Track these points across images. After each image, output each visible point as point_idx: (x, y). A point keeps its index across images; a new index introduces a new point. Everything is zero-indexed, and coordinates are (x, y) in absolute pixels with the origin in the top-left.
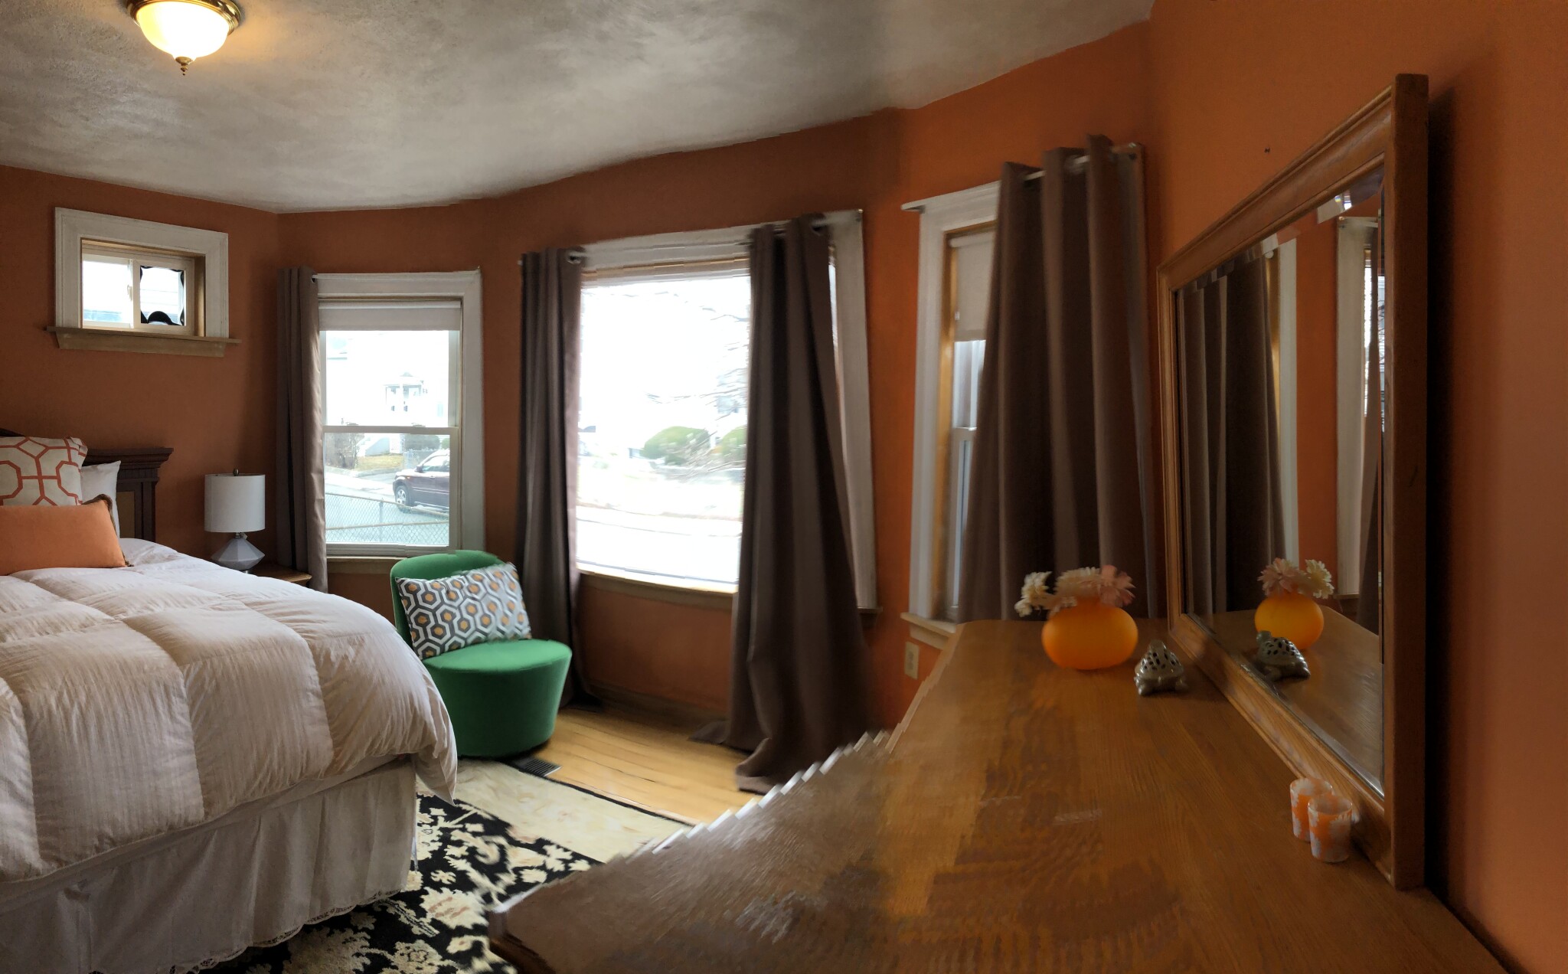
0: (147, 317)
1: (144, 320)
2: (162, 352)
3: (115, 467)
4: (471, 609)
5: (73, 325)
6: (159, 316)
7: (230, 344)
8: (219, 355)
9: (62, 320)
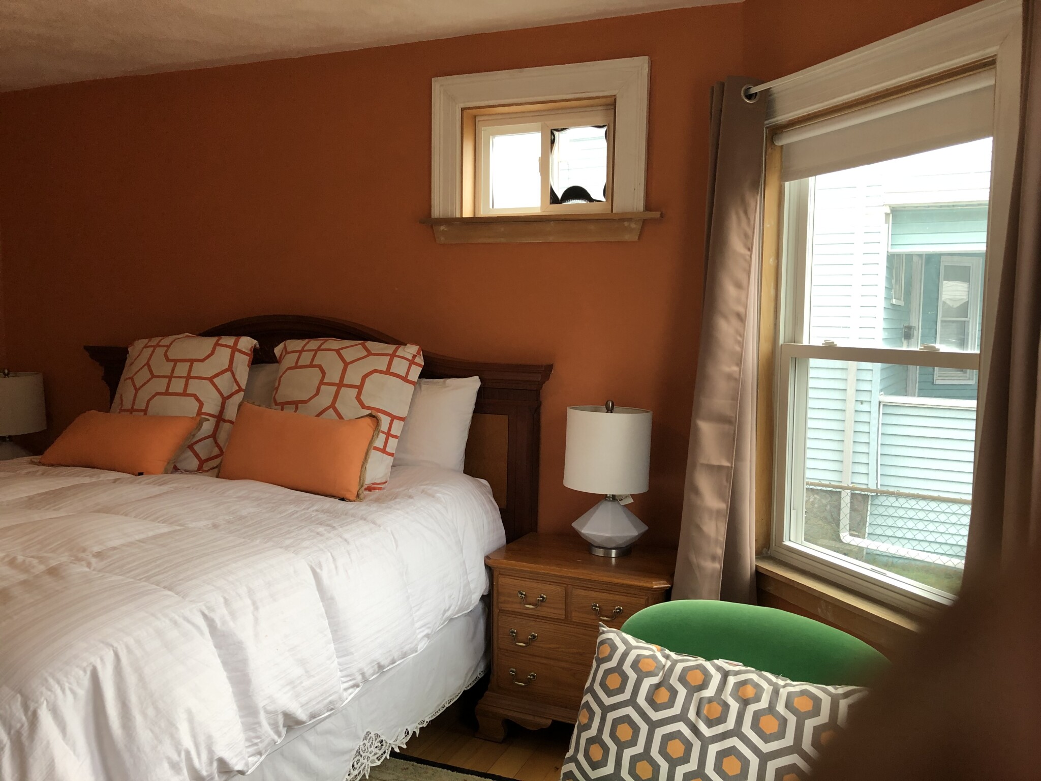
0: (560, 196)
1: (554, 199)
2: (551, 239)
3: (474, 383)
5: (450, 216)
6: (576, 192)
7: (645, 222)
8: (630, 237)
9: (438, 210)
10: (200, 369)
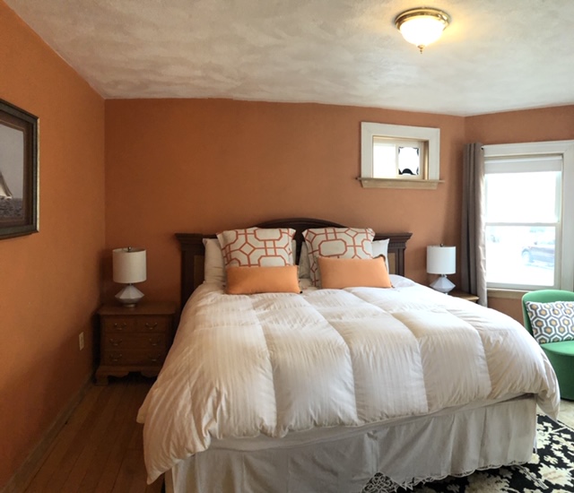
0: (402, 172)
1: (400, 173)
2: (408, 188)
3: (387, 241)
4: (566, 322)
5: (368, 177)
6: (407, 171)
7: (440, 183)
8: (434, 188)
9: (364, 174)
10: (278, 244)
